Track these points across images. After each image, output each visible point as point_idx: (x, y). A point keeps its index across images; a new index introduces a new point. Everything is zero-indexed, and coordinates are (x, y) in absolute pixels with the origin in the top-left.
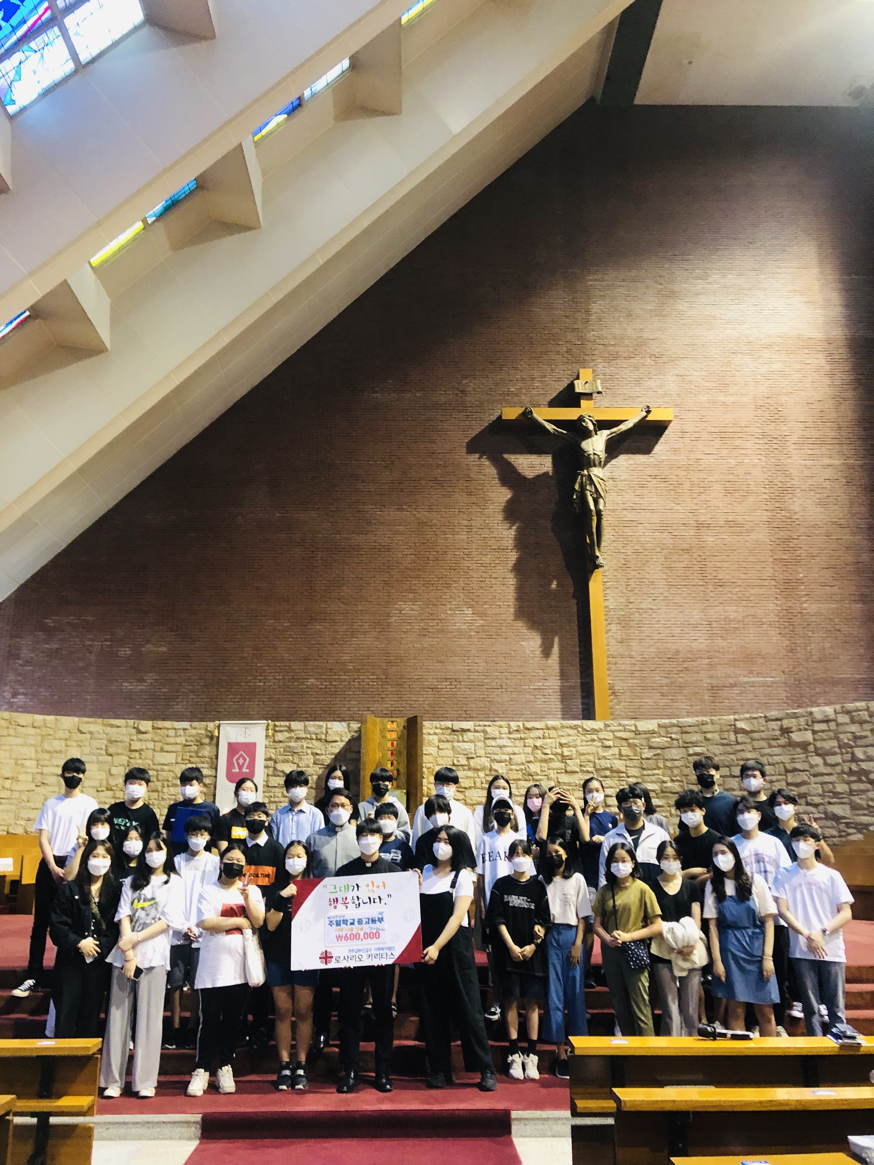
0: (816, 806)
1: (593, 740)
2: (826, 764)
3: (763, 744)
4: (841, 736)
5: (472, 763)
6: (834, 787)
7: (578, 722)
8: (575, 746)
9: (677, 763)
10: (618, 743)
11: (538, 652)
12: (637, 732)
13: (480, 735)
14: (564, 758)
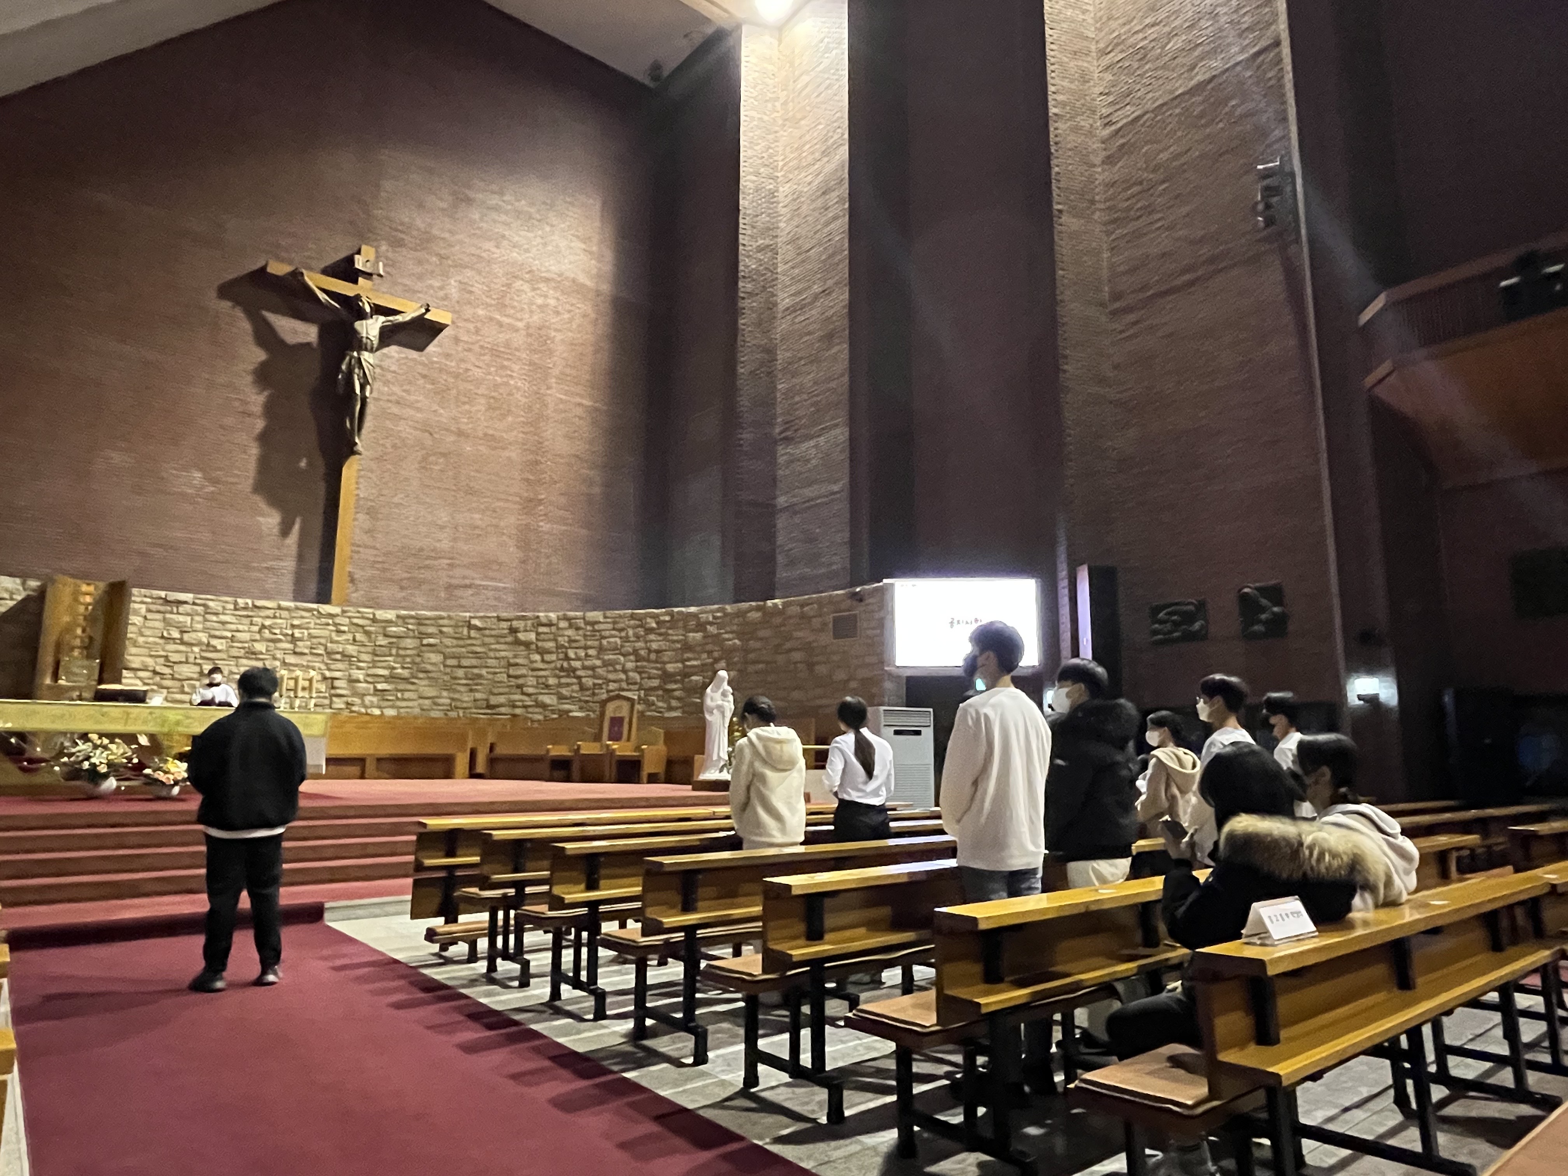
0: (529, 695)
1: (328, 624)
2: (543, 661)
3: (492, 640)
4: (560, 639)
5: (186, 637)
6: (547, 680)
7: (315, 606)
8: (307, 629)
9: (409, 652)
10: (353, 628)
11: (276, 531)
12: (374, 620)
13: (200, 609)
14: (294, 640)
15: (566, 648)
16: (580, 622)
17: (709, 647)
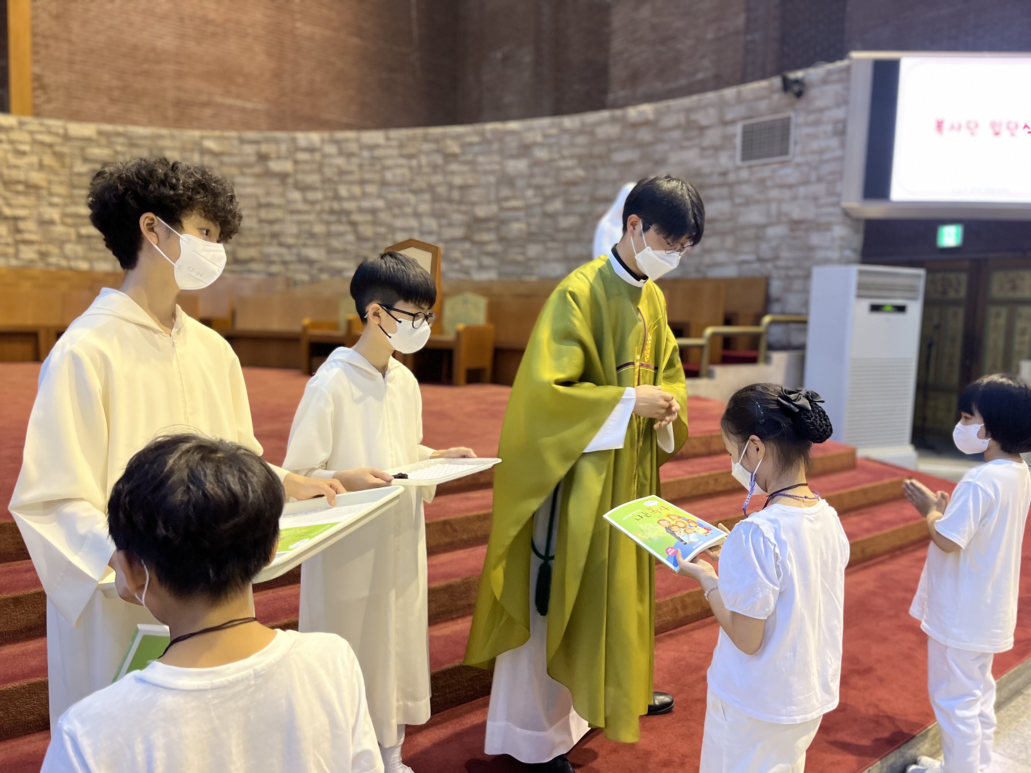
4: (326, 170)
6: (312, 228)
10: (37, 147)
12: (67, 138)
15: (336, 183)
16: (353, 147)
17: (537, 181)
